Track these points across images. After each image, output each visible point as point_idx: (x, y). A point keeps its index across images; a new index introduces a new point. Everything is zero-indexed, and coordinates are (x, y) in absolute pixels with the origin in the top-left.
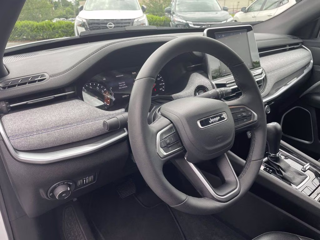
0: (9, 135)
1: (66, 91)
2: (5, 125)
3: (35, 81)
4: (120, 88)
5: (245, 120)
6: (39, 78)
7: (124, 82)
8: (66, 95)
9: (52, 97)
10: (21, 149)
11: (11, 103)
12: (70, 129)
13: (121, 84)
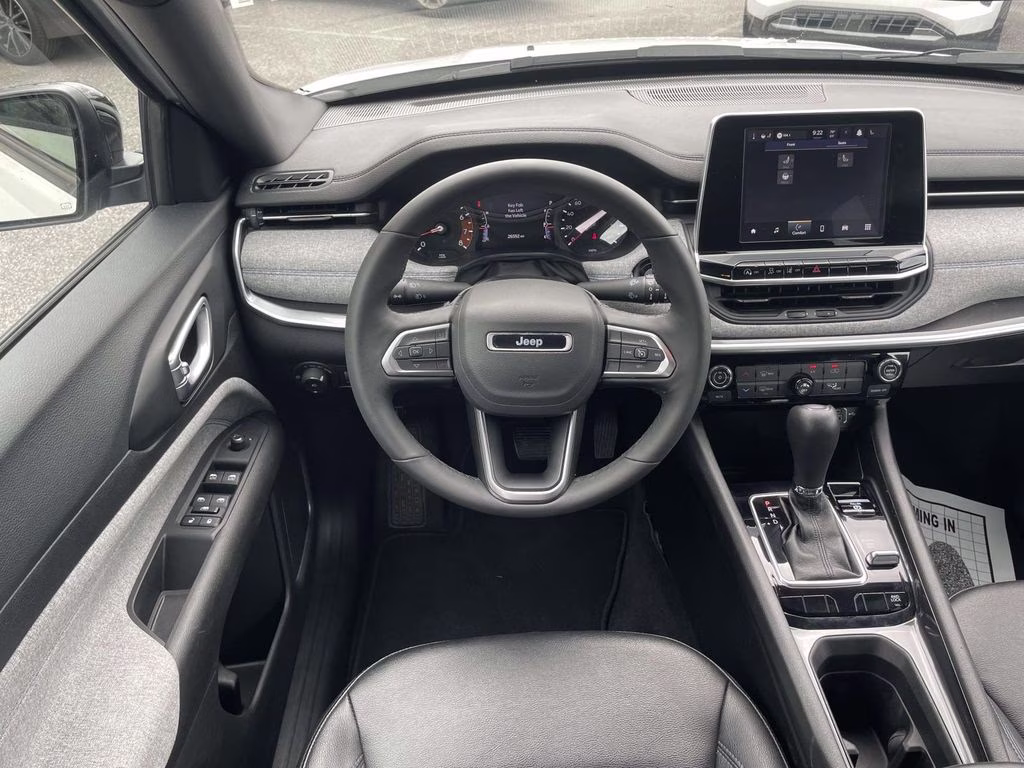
0: (243, 265)
1: (357, 209)
2: (244, 248)
3: (307, 185)
4: (507, 216)
5: (638, 366)
6: (317, 180)
7: (521, 205)
8: (355, 218)
9: (328, 216)
10: (257, 291)
11: (265, 214)
12: (331, 281)
13: (512, 208)
